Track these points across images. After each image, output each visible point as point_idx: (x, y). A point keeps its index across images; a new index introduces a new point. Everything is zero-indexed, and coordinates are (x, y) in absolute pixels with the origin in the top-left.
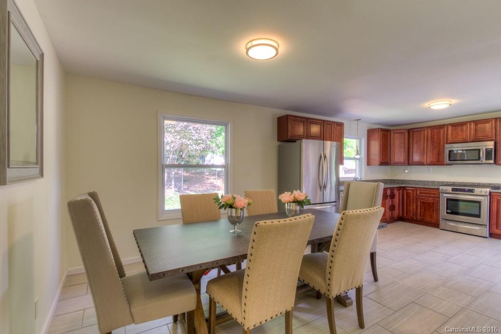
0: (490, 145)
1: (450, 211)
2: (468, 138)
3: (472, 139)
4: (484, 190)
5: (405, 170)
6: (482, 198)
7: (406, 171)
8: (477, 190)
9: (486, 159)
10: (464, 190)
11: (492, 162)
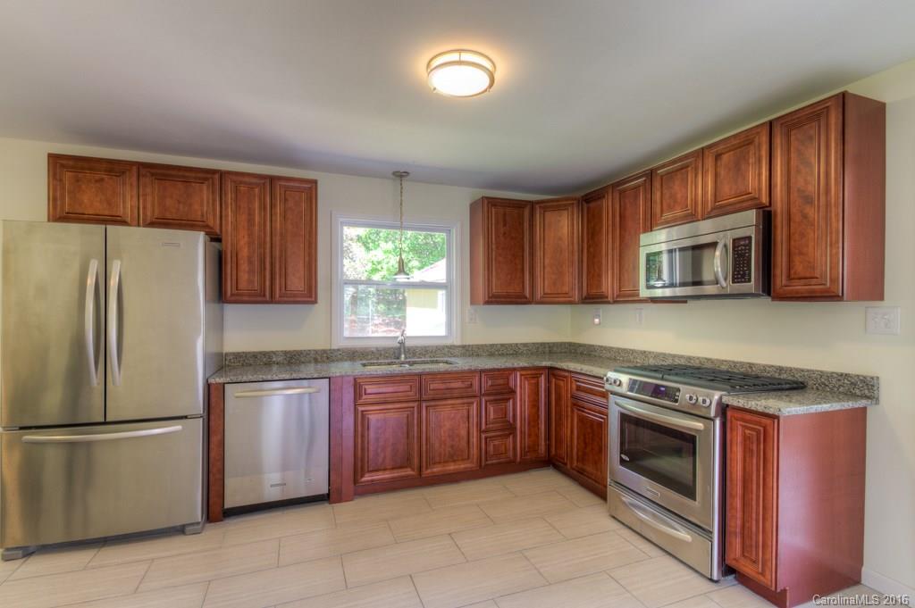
1: (627, 458)
2: (700, 209)
3: (707, 211)
7: (597, 321)
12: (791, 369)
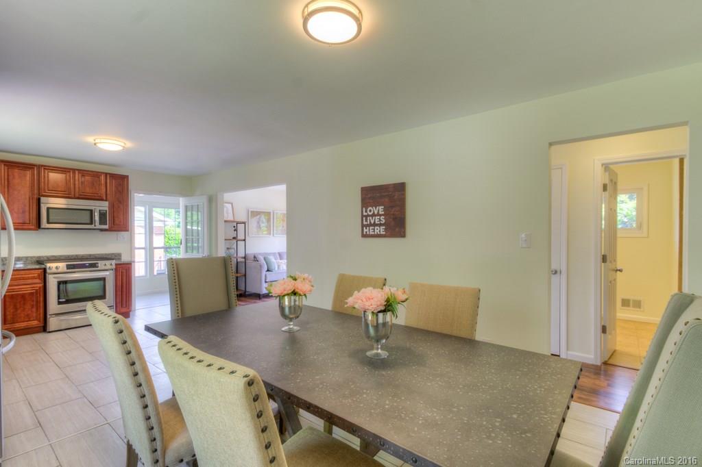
0: (104, 206)
1: (64, 300)
2: (73, 193)
3: (77, 195)
4: (108, 263)
6: (107, 273)
8: (101, 264)
9: (100, 224)
10: (83, 266)
11: (106, 227)
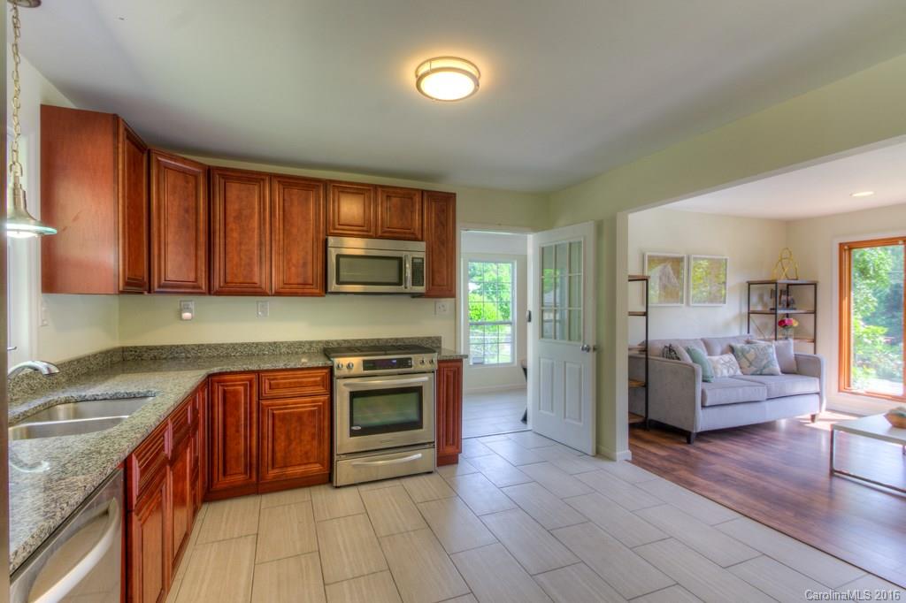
0: (420, 250)
1: (359, 428)
2: (373, 228)
3: (379, 232)
5: (180, 312)
6: (426, 378)
7: (187, 315)
8: (416, 360)
9: (412, 284)
11: (422, 289)
12: (403, 339)
